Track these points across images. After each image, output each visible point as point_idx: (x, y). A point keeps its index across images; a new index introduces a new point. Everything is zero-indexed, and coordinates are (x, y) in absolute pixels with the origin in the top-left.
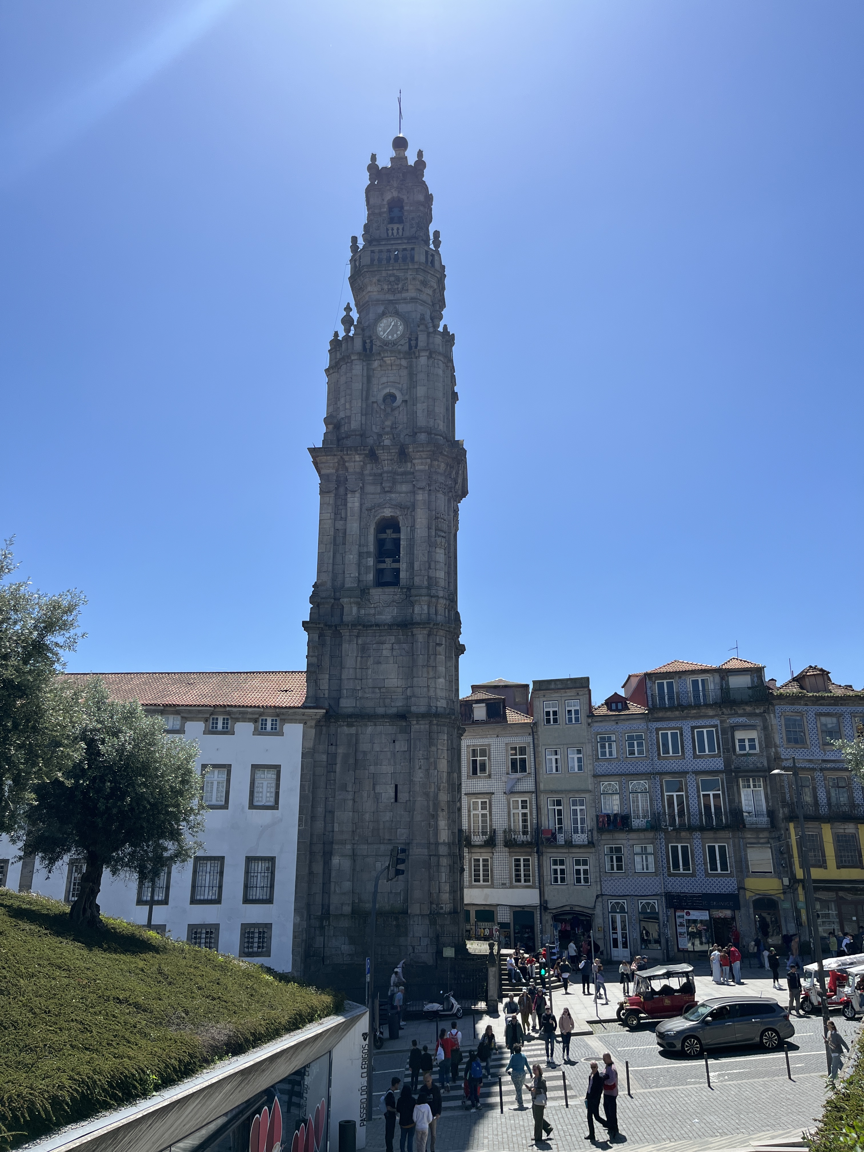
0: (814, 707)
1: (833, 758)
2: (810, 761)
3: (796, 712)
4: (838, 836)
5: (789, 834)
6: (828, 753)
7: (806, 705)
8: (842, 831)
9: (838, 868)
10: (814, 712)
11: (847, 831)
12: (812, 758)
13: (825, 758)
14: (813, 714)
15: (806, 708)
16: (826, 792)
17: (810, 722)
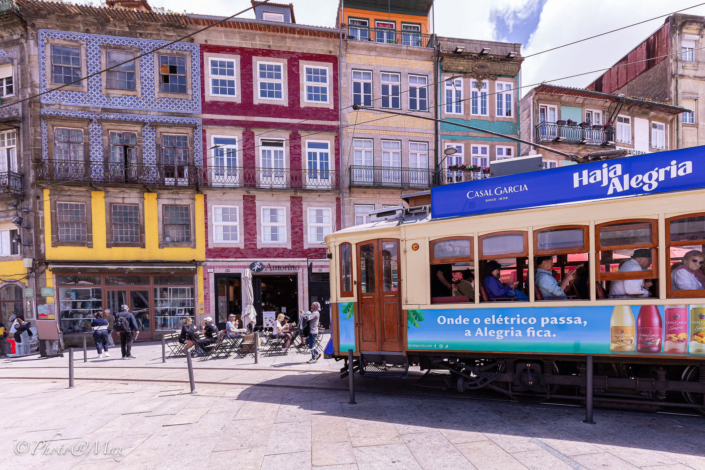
0: (99, 37)
1: (119, 107)
2: (84, 109)
3: (71, 40)
4: (115, 207)
5: (41, 203)
6: (113, 100)
7: (87, 31)
8: (120, 201)
9: (109, 246)
10: (99, 43)
11: (126, 201)
12: (88, 105)
13: (107, 106)
14: (96, 45)
15: (87, 36)
16: (102, 151)
17: (90, 56)
